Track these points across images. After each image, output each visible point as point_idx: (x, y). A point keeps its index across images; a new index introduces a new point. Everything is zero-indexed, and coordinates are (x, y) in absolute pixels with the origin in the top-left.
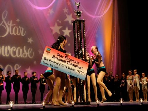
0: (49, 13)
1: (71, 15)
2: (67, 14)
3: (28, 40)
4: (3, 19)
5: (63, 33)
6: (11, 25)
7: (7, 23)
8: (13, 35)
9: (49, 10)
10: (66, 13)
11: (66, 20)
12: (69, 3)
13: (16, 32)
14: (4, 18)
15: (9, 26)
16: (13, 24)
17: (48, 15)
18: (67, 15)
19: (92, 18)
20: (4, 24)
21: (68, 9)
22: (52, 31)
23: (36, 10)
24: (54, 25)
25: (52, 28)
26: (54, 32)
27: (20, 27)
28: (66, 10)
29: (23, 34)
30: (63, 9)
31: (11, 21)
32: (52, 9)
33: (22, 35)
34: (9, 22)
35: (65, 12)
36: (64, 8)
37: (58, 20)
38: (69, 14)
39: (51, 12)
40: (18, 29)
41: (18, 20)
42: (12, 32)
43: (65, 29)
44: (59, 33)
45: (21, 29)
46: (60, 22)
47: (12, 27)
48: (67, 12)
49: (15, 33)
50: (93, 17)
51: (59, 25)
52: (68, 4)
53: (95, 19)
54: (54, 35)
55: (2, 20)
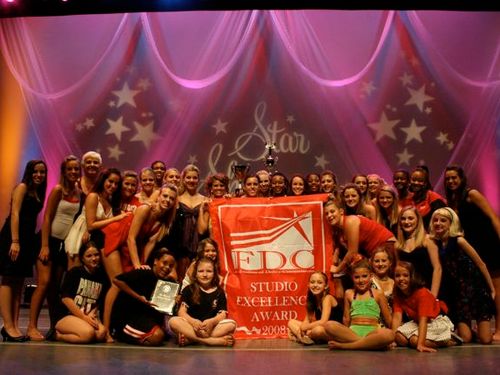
0: (365, 93)
1: (423, 89)
2: (410, 87)
3: (316, 161)
4: (258, 121)
5: (404, 135)
6: (275, 132)
7: (266, 128)
8: (281, 152)
9: (364, 84)
10: (407, 85)
11: (409, 103)
12: (415, 62)
13: (286, 145)
14: (259, 117)
15: (270, 135)
16: (278, 128)
17: (362, 96)
18: (411, 91)
19: (480, 88)
20: (259, 131)
21: (411, 77)
22: (373, 134)
23: (328, 88)
24: (377, 120)
25: (373, 126)
26: (379, 137)
27: (295, 134)
28: (407, 79)
29: (304, 149)
30: (401, 78)
31: (275, 124)
32: (371, 82)
33: (303, 152)
34: (270, 126)
35: (405, 83)
36: (402, 75)
37: (388, 106)
38: (416, 88)
39: (369, 88)
40: (291, 139)
41: (291, 119)
42: (278, 148)
43: (408, 125)
44: (392, 136)
45: (300, 138)
46: (394, 109)
47: (279, 136)
48: (410, 82)
49: (285, 149)
50: (485, 85)
51: (391, 117)
52: (411, 63)
53: (489, 89)
54: (378, 144)
55: (255, 124)
